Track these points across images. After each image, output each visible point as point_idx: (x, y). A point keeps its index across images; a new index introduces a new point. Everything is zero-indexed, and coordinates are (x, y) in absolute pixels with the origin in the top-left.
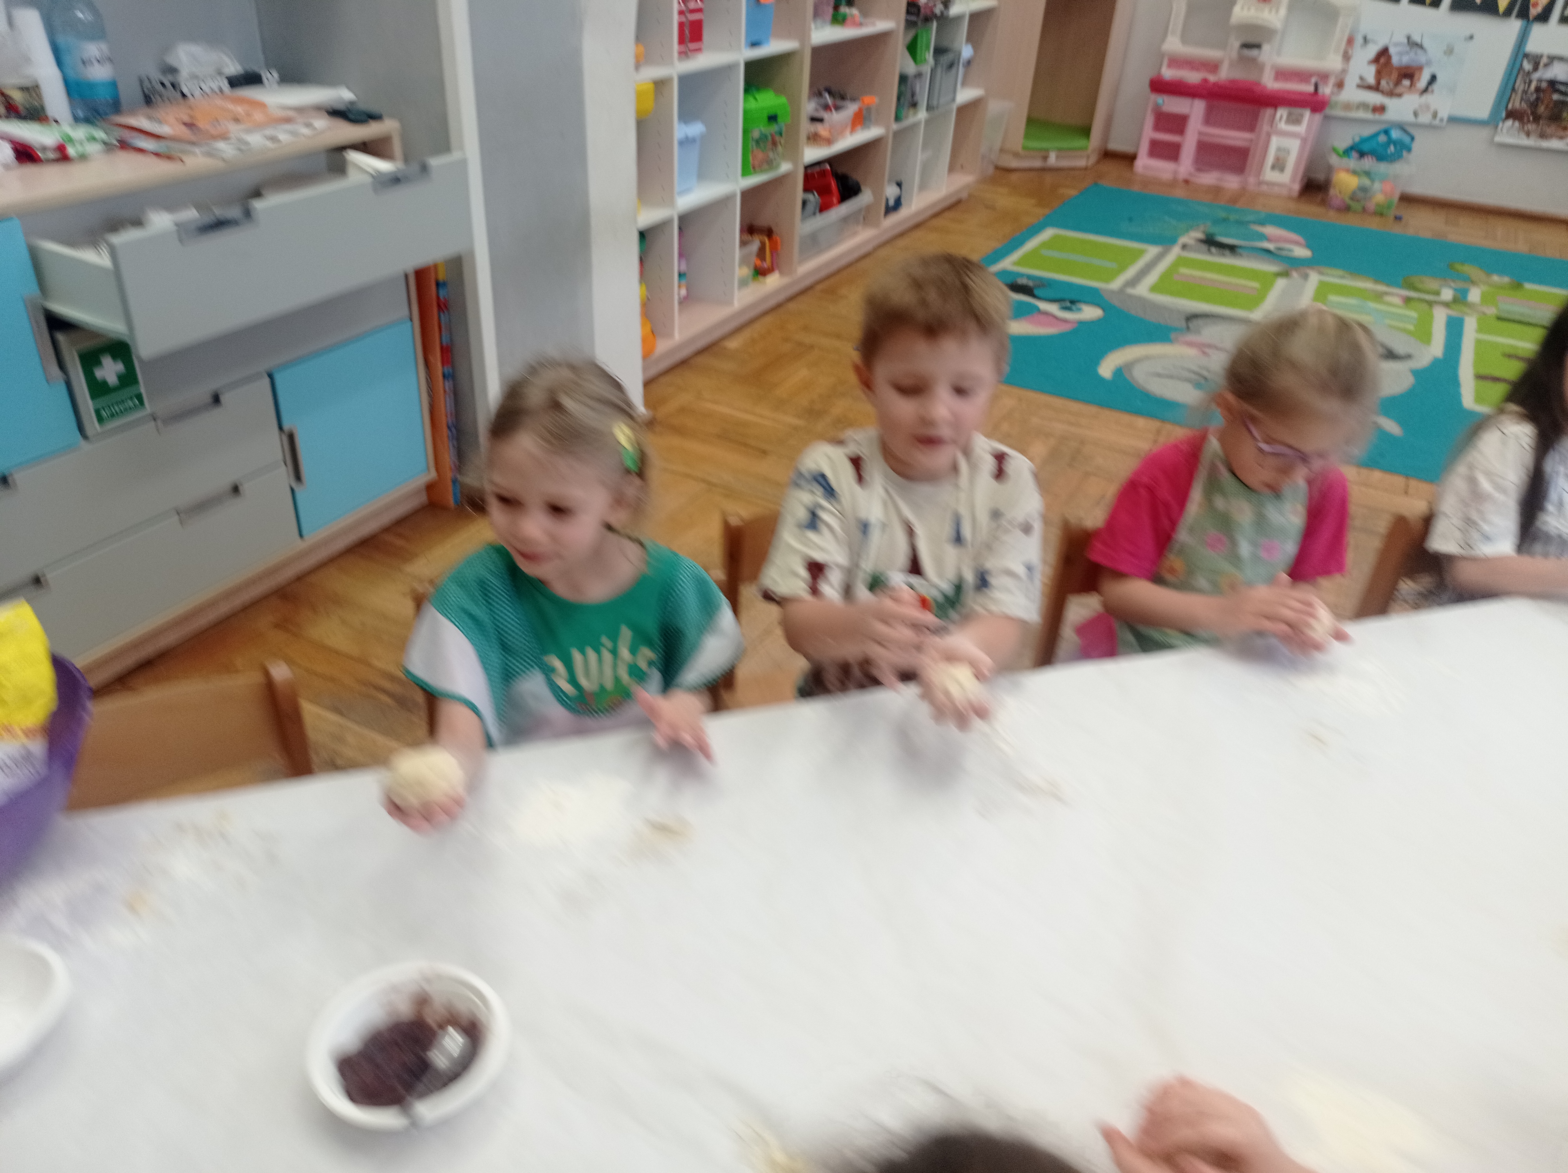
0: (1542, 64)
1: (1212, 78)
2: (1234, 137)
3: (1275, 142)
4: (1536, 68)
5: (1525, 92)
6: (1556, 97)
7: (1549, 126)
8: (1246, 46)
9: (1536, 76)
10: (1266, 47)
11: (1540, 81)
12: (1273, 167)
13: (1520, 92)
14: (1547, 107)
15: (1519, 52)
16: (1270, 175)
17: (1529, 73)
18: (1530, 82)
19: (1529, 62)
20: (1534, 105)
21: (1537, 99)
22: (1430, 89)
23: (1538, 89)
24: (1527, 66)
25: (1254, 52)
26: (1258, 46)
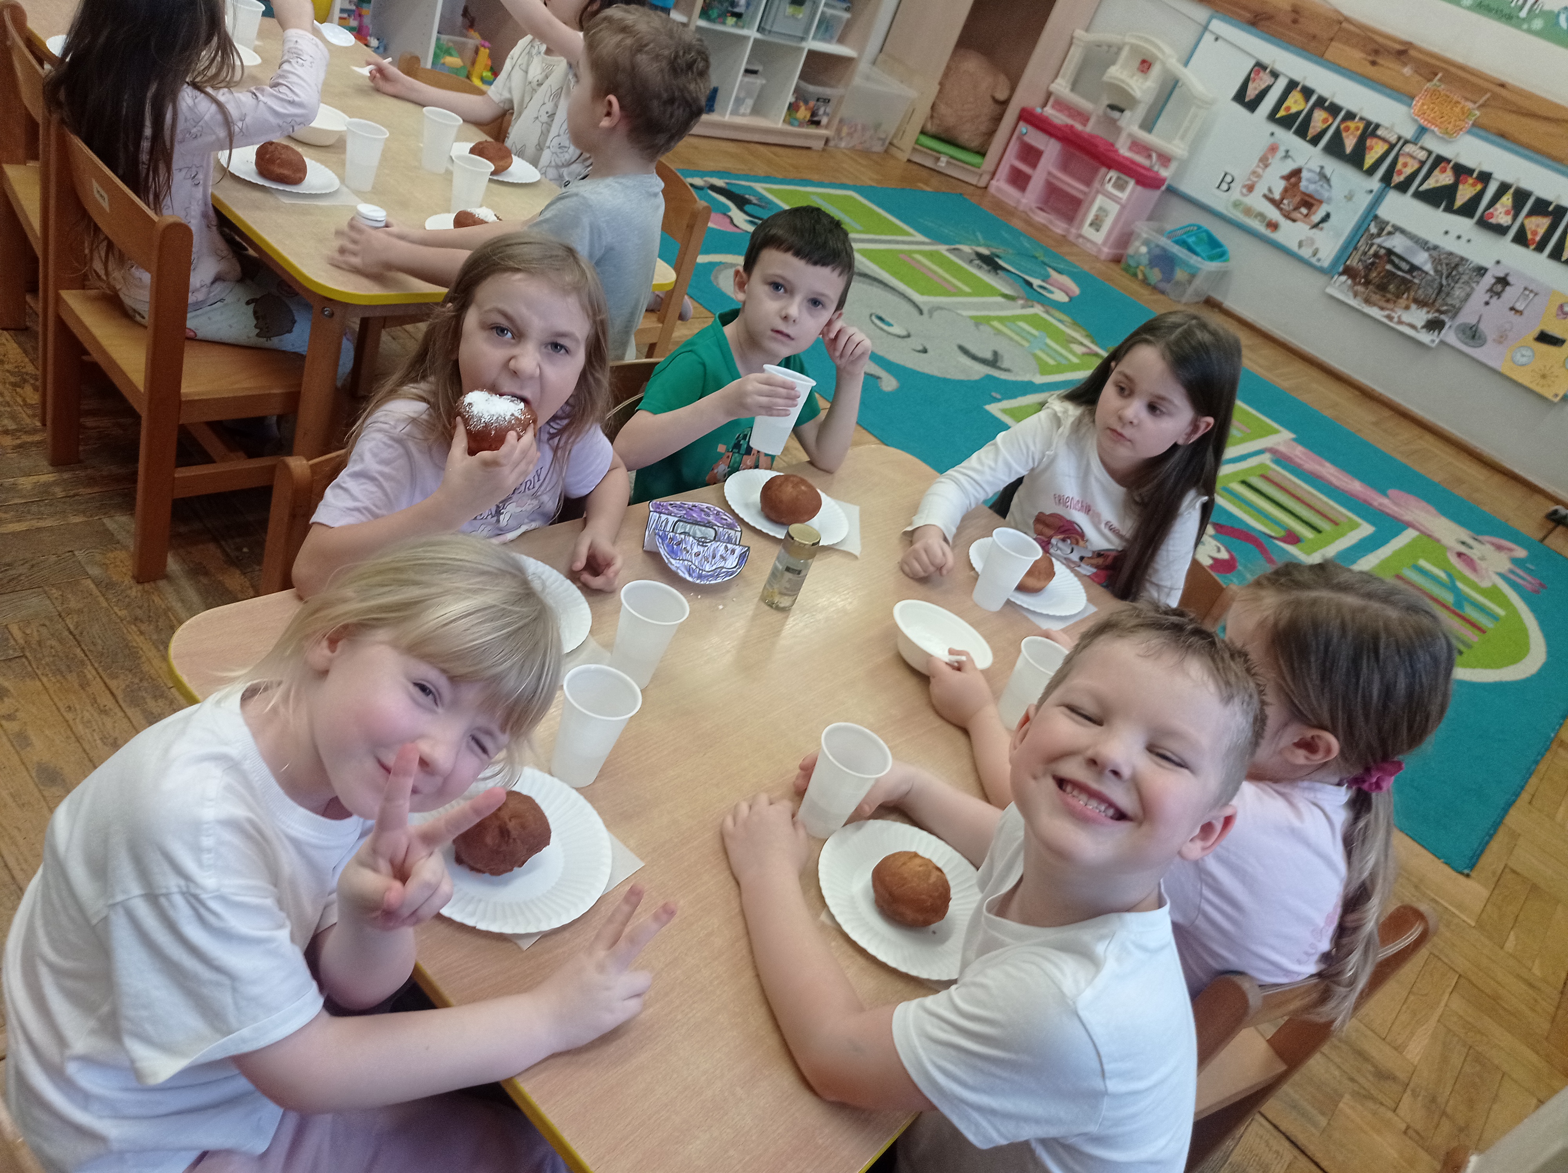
0: (1385, 232)
1: (1079, 127)
2: (1072, 185)
3: (1100, 201)
4: (1379, 235)
5: (1365, 253)
6: (1389, 267)
7: (1375, 293)
8: (1112, 107)
9: (1378, 241)
10: (1127, 113)
11: (1380, 246)
12: (1091, 225)
13: (1360, 252)
14: (1379, 273)
15: (1371, 215)
16: (1087, 230)
17: (1372, 236)
18: (1372, 245)
19: (1376, 227)
20: (1369, 268)
21: (1373, 264)
22: (1321, 225)
23: (1376, 255)
24: (1373, 230)
25: (1116, 114)
26: (1122, 111)
